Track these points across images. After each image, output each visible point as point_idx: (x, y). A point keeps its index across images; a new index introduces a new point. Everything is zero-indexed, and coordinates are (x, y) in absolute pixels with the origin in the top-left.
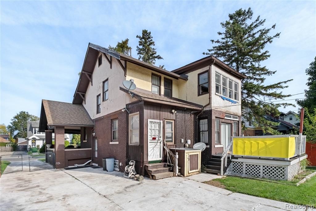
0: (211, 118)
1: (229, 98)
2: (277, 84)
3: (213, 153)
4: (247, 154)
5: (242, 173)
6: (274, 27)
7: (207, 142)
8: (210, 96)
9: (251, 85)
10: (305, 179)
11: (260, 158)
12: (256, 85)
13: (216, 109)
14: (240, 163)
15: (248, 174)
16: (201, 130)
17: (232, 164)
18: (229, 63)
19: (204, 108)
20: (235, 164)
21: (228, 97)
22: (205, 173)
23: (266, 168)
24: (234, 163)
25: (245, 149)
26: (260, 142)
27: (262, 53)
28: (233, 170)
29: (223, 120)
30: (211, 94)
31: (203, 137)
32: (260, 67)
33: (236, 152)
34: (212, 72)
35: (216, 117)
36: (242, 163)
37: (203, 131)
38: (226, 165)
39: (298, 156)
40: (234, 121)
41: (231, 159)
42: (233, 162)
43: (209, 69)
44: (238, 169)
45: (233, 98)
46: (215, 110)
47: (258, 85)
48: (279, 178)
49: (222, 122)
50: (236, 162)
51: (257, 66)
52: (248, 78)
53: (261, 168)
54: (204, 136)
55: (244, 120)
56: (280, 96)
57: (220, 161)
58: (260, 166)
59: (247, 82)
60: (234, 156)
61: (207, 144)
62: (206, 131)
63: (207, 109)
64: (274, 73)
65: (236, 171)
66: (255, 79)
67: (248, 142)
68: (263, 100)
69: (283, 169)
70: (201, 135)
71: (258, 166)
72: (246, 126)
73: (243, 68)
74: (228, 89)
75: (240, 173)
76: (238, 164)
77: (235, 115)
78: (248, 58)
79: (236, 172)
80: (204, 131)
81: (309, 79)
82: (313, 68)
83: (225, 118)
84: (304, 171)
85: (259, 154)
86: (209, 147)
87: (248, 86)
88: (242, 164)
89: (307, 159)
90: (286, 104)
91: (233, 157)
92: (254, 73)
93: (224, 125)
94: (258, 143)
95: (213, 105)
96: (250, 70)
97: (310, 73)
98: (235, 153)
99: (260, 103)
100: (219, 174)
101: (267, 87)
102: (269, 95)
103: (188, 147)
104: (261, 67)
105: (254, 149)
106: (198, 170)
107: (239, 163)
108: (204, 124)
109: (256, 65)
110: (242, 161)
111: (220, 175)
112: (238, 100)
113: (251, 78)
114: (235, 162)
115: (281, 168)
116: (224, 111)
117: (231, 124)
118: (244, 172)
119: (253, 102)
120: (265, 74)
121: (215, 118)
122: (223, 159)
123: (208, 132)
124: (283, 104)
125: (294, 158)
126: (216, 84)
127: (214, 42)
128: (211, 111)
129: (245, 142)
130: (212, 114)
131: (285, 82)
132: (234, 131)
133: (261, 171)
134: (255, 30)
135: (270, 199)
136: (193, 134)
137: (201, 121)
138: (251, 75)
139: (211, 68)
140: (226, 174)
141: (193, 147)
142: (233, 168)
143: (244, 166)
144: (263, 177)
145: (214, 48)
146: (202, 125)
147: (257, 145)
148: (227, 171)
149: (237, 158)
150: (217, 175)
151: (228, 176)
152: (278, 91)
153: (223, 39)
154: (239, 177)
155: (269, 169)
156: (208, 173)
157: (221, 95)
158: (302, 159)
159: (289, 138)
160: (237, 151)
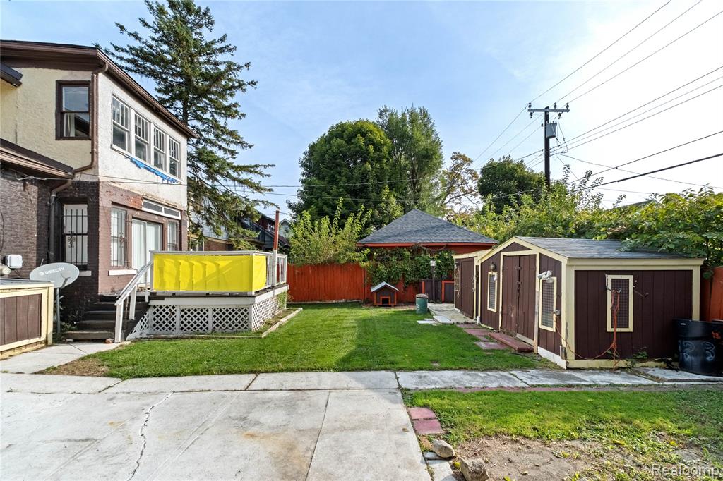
0: (98, 202)
1: (155, 168)
2: (253, 167)
3: (104, 289)
4: (183, 289)
5: (173, 328)
6: (247, 65)
7: (85, 261)
8: (93, 148)
9: (211, 157)
10: (277, 325)
11: (208, 295)
12: (219, 159)
13: (113, 184)
14: (170, 308)
15: (185, 328)
16: (68, 230)
17: (150, 312)
18: (167, 97)
19: (77, 175)
20: (158, 310)
21: (151, 165)
22: (69, 342)
23: (218, 314)
24: (155, 310)
25: (179, 278)
26: (208, 263)
27: (230, 103)
28: (154, 325)
29: (138, 214)
30: (95, 143)
31: (74, 249)
32: (228, 128)
33: (160, 285)
34: (99, 90)
35: (113, 203)
36: (173, 307)
37: (72, 234)
38: (132, 316)
39: (272, 288)
40: (170, 220)
41: (147, 300)
42: (155, 307)
43: (90, 79)
44: (164, 323)
45: (166, 171)
46: (111, 186)
47: (223, 158)
48: (240, 328)
49: (133, 218)
50: (161, 307)
51: (222, 124)
52: (206, 140)
53: (210, 313)
54: (78, 249)
55: (201, 223)
56: (258, 188)
57: (115, 308)
58: (207, 311)
59: (204, 148)
60: (157, 294)
61: (82, 268)
62: (82, 234)
63: (85, 177)
64: (250, 147)
65: (161, 325)
66: (220, 147)
67: (186, 262)
68: (233, 189)
69: (246, 310)
70: (68, 244)
71: (205, 311)
72: (205, 235)
73: (198, 118)
74: (152, 147)
75: (170, 329)
76: (164, 310)
77: (171, 208)
78: (207, 104)
79: (160, 328)
80: (77, 234)
81: (303, 174)
82: (307, 160)
83: (143, 209)
84: (283, 311)
85: (206, 288)
86: (90, 275)
87: (204, 156)
88: (173, 310)
89: (288, 291)
90: (267, 202)
91: (154, 296)
92: (217, 136)
93: (142, 226)
94: (204, 266)
95: (101, 171)
96: (212, 127)
97: (304, 165)
98: (158, 287)
99: (226, 193)
100: (110, 339)
101: (238, 167)
102: (243, 182)
103: (10, 276)
104: (230, 128)
105: (197, 278)
106: (43, 338)
107: (167, 307)
108: (75, 216)
109: (222, 122)
110: (173, 304)
111: (114, 342)
112: (180, 177)
113: (214, 144)
114: (158, 308)
115: (243, 311)
116: (139, 193)
117: (162, 224)
118: (178, 325)
119: (214, 189)
120: (236, 143)
121: (110, 205)
122: (122, 303)
123: (86, 236)
124: (263, 202)
125: (265, 291)
126: (114, 124)
127: (125, 33)
128: (96, 185)
129: (180, 263)
130: (98, 193)
131: (265, 167)
132: (169, 240)
133: (210, 320)
134: (219, 58)
135: (202, 375)
136: (34, 240)
137: (68, 208)
138: (212, 137)
139: (97, 80)
140: (131, 336)
141: (29, 276)
142: (154, 319)
143: (178, 314)
144: (213, 331)
145: (131, 48)
146: (69, 218)
147: (202, 270)
148: (135, 329)
149: (162, 298)
150: (105, 343)
151: (137, 340)
152: (255, 179)
153: (153, 39)
154: (163, 338)
155: (224, 313)
156: (77, 341)
157: (129, 154)
158: (278, 291)
159: (252, 256)
160: (163, 283)
